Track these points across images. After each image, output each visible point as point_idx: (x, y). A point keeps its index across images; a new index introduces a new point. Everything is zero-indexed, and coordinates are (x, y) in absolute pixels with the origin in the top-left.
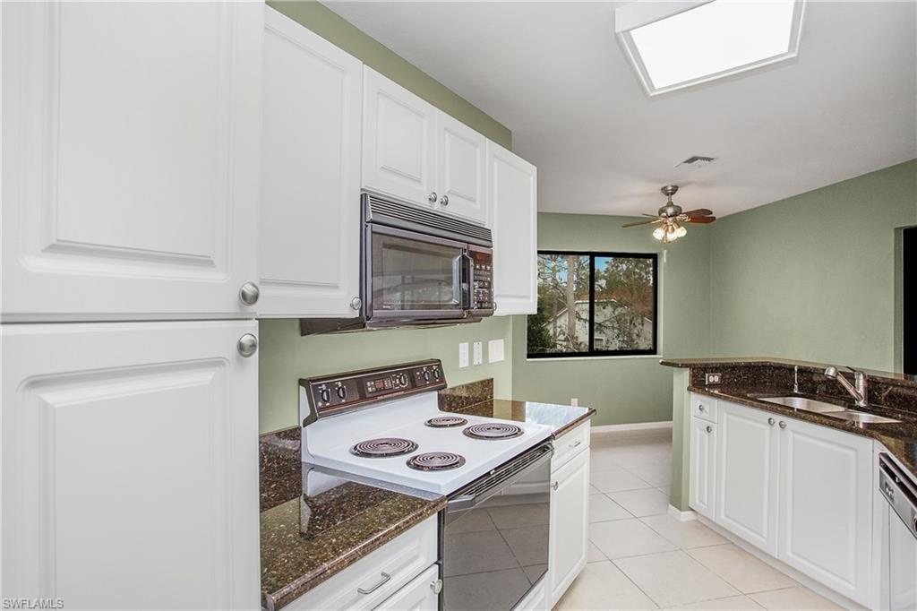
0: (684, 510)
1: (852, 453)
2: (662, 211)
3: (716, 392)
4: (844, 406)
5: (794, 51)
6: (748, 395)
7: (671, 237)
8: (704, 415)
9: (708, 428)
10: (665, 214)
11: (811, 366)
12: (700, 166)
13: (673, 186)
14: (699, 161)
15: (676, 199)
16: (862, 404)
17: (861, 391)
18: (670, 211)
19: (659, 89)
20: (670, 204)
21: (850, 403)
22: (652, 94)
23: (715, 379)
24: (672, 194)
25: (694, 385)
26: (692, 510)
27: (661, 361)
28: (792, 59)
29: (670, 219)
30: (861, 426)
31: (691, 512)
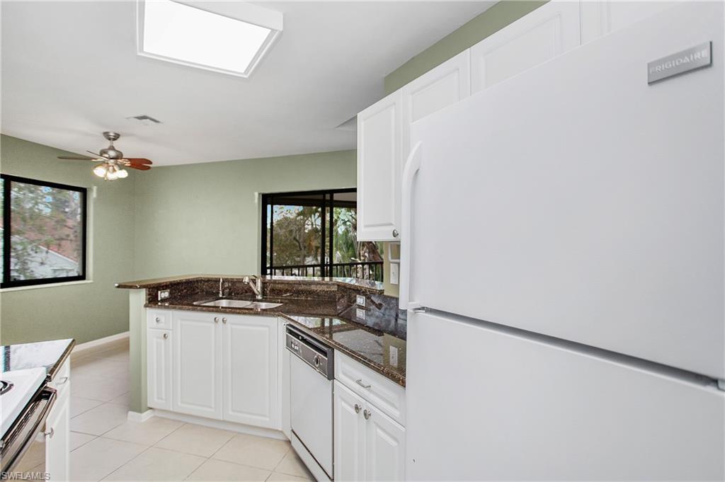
0: (145, 411)
1: (267, 328)
2: (103, 152)
3: (167, 304)
4: (251, 300)
5: (246, 74)
6: (195, 303)
7: (112, 176)
8: (161, 325)
9: (165, 335)
10: (107, 156)
11: (229, 277)
12: (147, 125)
13: (116, 134)
14: (148, 120)
15: (116, 144)
16: (259, 297)
17: (259, 289)
18: (112, 154)
19: (147, 53)
20: (112, 148)
21: (253, 297)
22: (139, 54)
23: (164, 294)
24: (114, 139)
25: (150, 302)
26: (151, 408)
27: (117, 285)
28: (244, 78)
29: (112, 161)
30: (259, 310)
31: (151, 410)
